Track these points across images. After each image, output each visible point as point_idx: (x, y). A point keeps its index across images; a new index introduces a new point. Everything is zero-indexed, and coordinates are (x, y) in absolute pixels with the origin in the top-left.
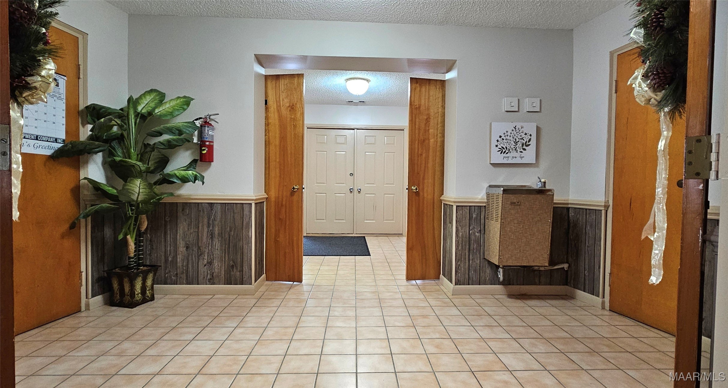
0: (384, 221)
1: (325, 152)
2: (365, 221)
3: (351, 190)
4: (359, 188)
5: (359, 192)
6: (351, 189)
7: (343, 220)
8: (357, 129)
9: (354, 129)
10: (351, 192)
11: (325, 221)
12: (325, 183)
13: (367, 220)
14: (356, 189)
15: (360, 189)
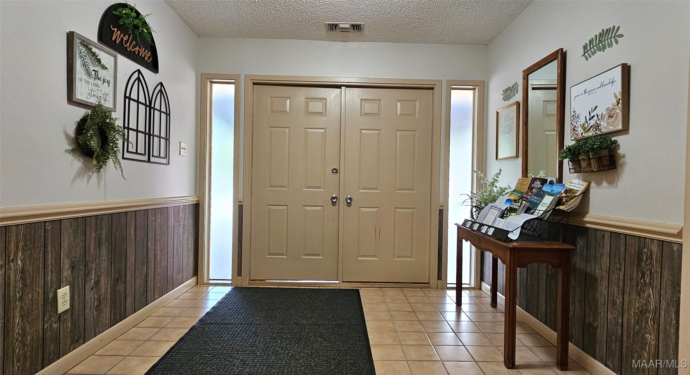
0: (395, 259)
1: (287, 130)
2: (360, 258)
3: (334, 201)
4: (349, 197)
5: (349, 204)
6: (334, 198)
7: (318, 255)
8: (347, 86)
9: (339, 87)
10: (334, 204)
11: (285, 257)
12: (286, 186)
13: (362, 256)
14: (342, 199)
15: (350, 199)
